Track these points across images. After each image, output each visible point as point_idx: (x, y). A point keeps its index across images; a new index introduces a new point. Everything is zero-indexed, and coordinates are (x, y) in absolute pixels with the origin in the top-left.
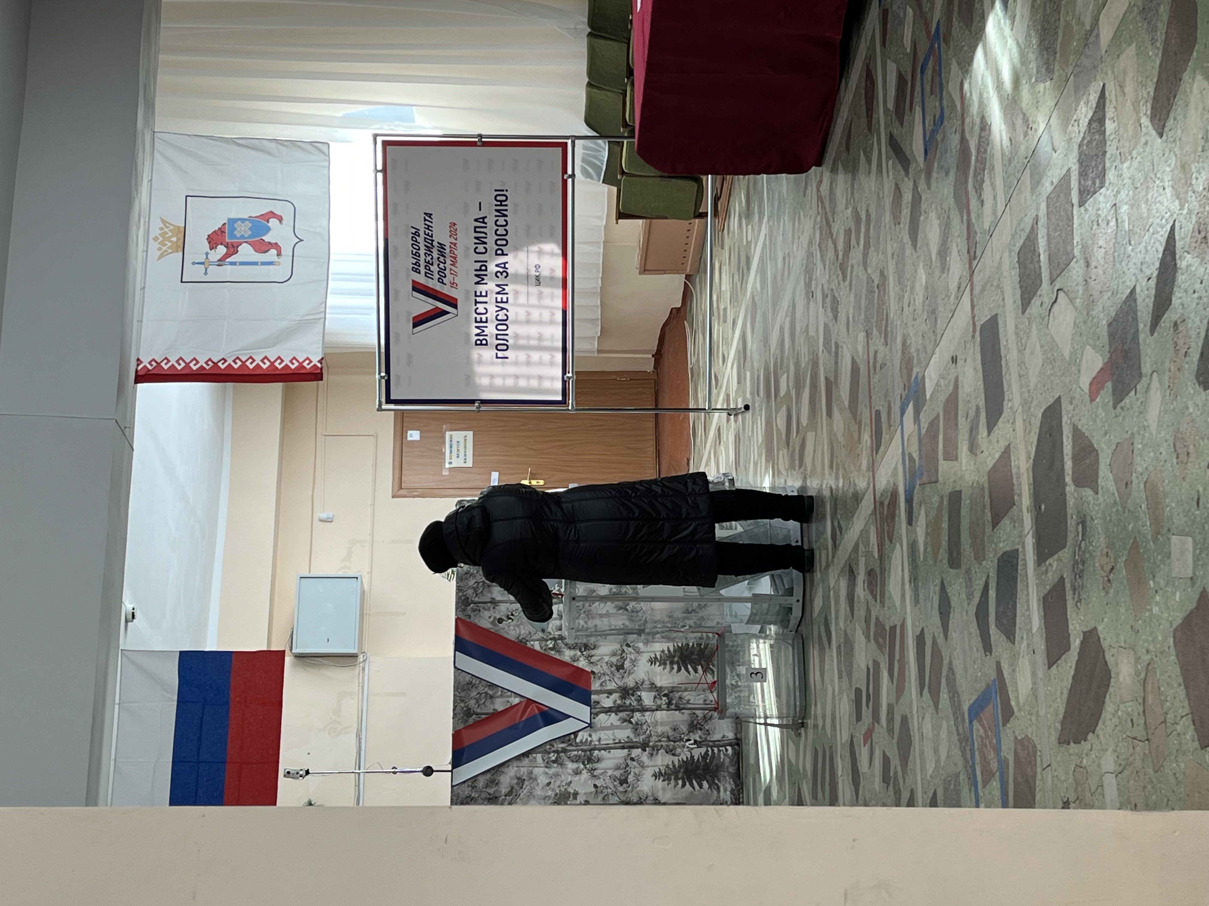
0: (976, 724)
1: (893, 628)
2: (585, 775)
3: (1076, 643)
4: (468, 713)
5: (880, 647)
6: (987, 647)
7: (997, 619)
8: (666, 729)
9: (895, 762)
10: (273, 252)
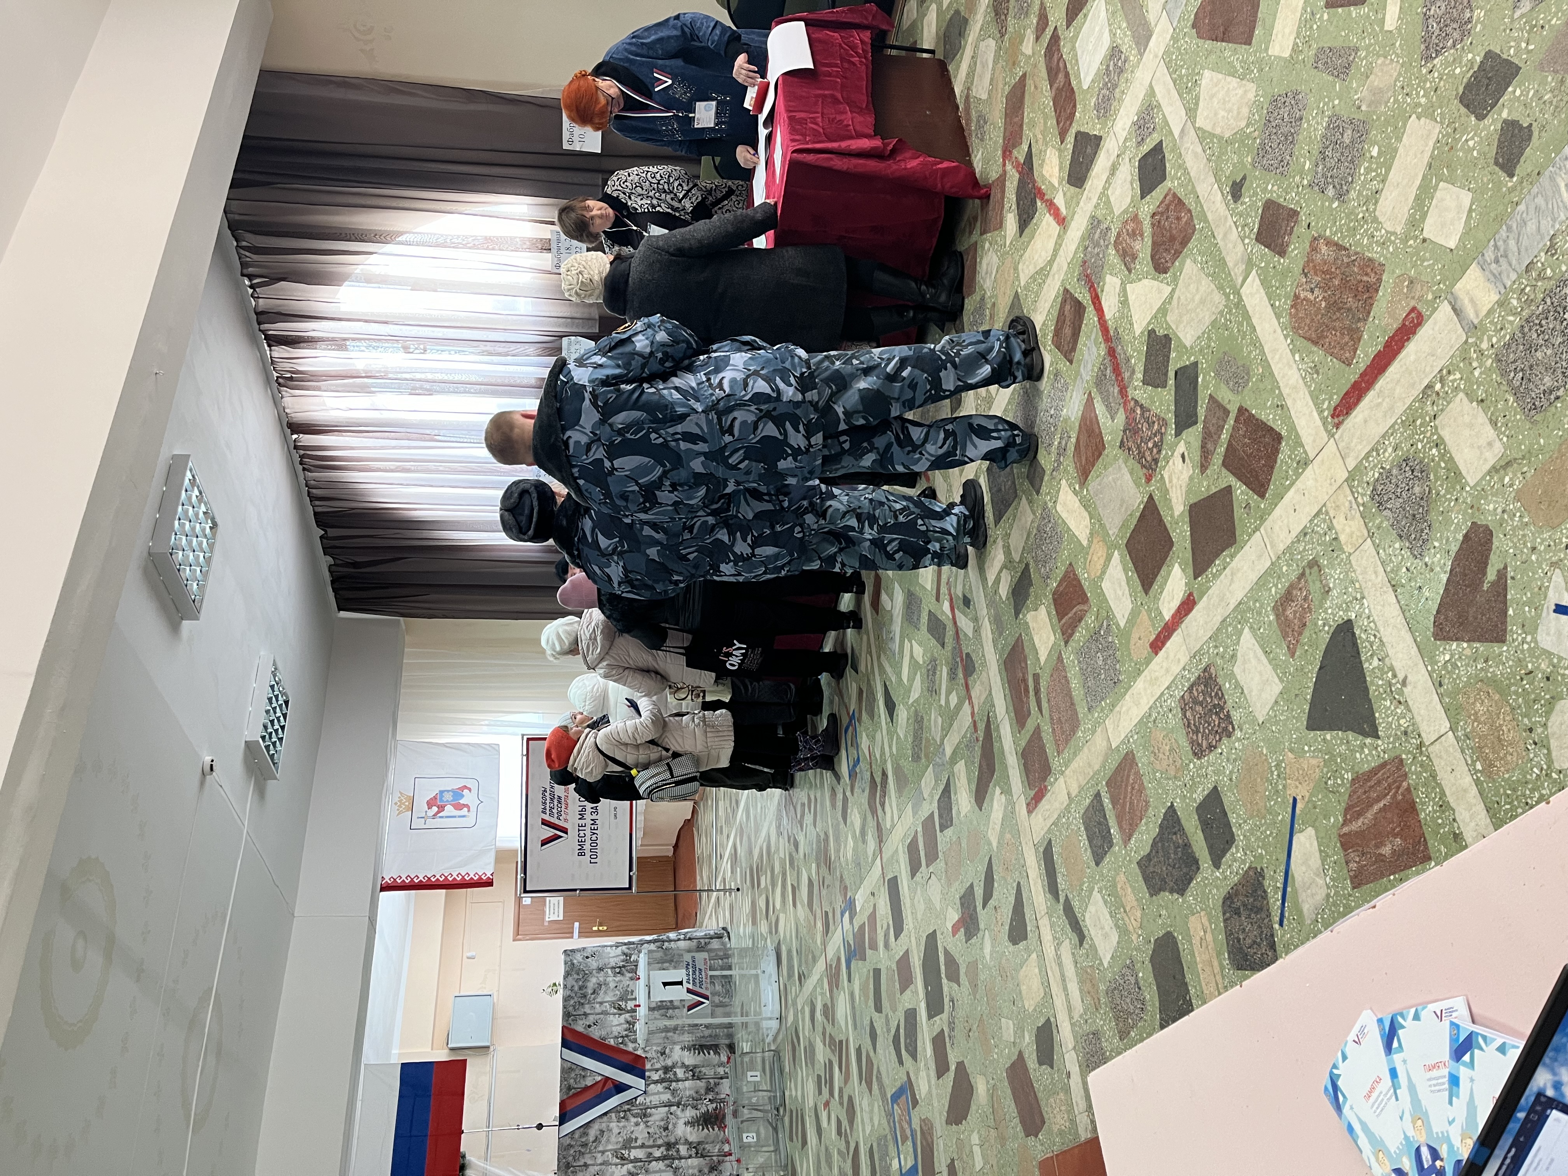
0: (896, 1107)
1: (841, 1042)
2: (642, 1126)
3: (953, 1067)
4: (569, 1088)
5: (833, 1051)
6: (901, 1062)
7: (906, 1047)
8: (692, 1092)
9: (845, 1123)
10: (466, 809)
